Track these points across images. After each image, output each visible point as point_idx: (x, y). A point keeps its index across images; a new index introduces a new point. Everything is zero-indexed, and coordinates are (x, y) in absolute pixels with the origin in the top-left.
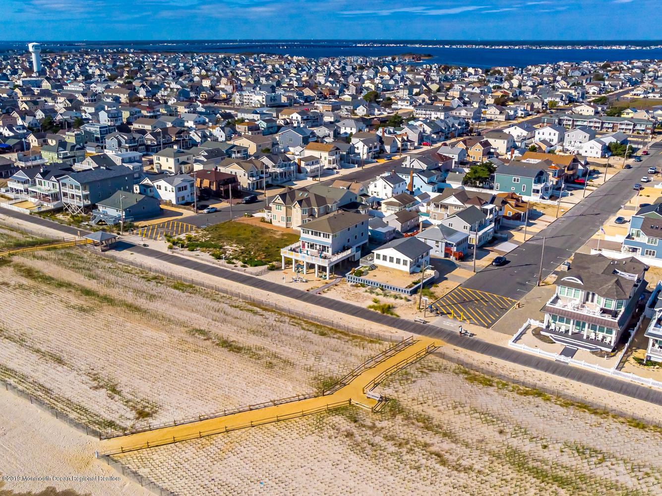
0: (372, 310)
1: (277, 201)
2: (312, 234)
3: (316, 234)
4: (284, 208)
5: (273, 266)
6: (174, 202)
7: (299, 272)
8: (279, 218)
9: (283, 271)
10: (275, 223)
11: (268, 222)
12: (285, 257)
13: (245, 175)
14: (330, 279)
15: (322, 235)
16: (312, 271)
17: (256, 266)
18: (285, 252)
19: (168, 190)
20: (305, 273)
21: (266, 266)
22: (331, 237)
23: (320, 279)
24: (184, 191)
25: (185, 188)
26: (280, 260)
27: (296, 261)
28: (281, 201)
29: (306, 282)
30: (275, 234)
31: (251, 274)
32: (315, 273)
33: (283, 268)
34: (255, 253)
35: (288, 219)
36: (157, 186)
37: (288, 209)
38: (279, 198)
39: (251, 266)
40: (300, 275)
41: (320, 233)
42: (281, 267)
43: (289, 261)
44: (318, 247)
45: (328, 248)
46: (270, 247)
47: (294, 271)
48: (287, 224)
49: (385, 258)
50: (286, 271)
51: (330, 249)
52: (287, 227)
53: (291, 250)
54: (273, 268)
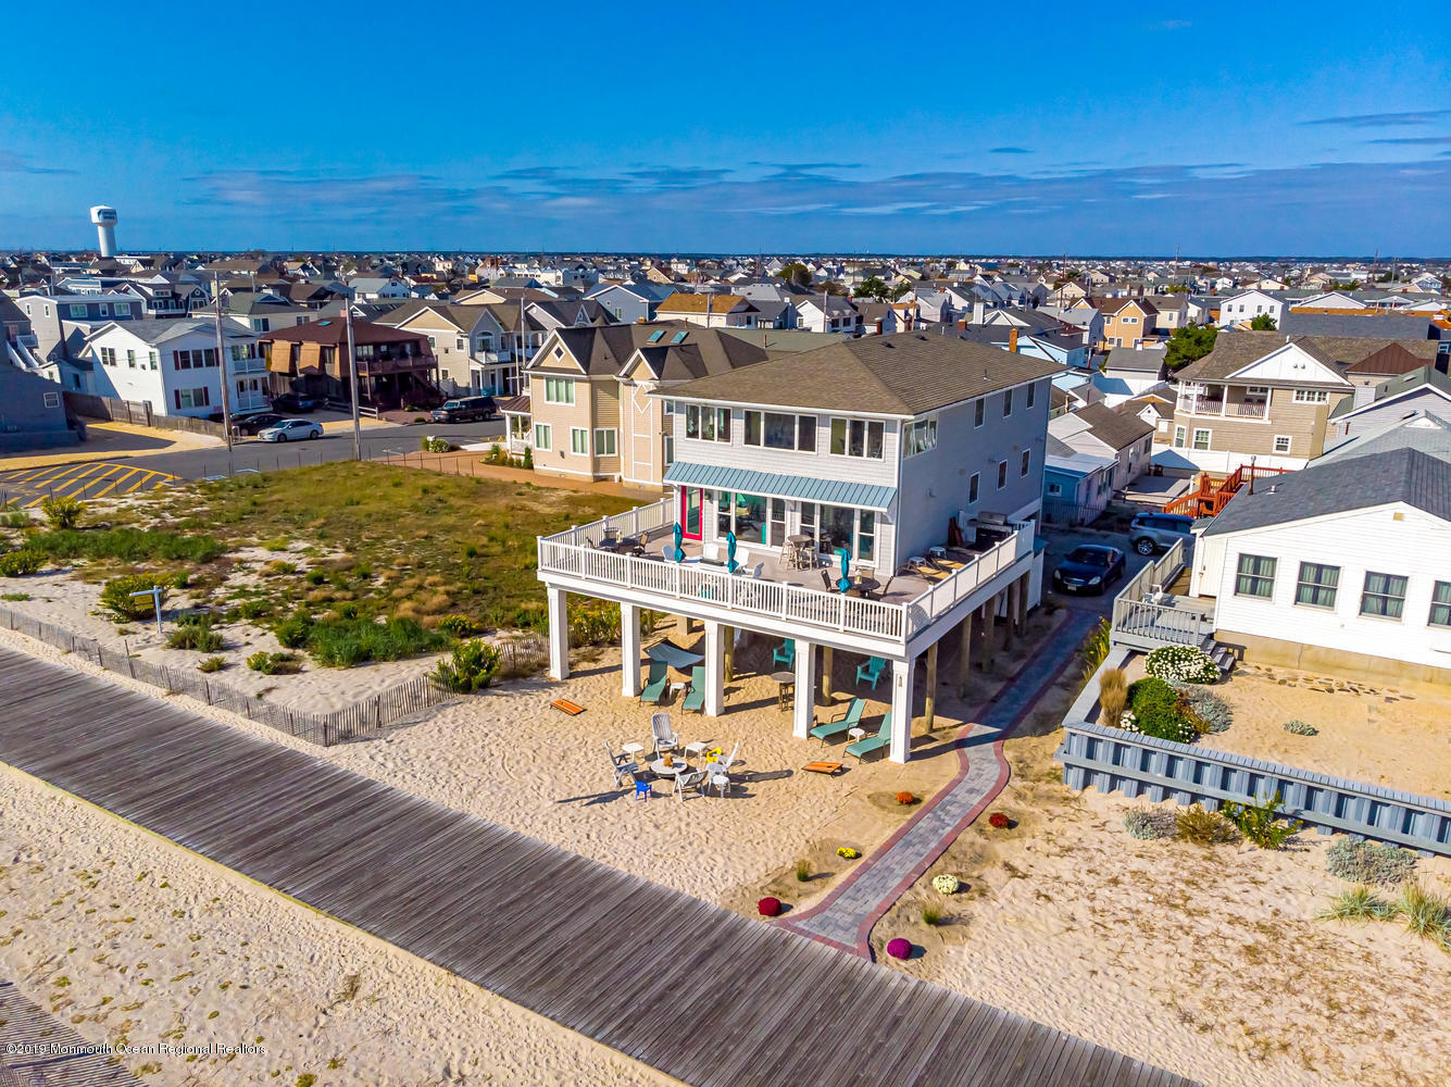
1: (552, 361)
2: (751, 439)
3: (779, 433)
4: (581, 391)
5: (479, 660)
6: (160, 409)
7: (666, 698)
8: (560, 439)
9: (556, 695)
10: (545, 464)
11: (519, 464)
12: (571, 598)
13: (460, 346)
14: (919, 750)
15: (823, 435)
16: (763, 686)
17: (361, 658)
18: (571, 563)
19: (138, 363)
20: (711, 709)
21: (428, 665)
22: (892, 442)
23: (835, 755)
24: (205, 370)
25: (211, 358)
26: (534, 621)
27: (648, 621)
28: (570, 360)
29: (737, 786)
30: (535, 498)
31: (292, 723)
32: (786, 699)
33: (555, 672)
34: (394, 582)
35: (603, 442)
36: (103, 349)
37: (604, 391)
38: (562, 344)
39: (329, 660)
40: (680, 728)
41: (808, 425)
42: (544, 665)
43: (600, 625)
44: (793, 523)
45: (868, 520)
46: (496, 549)
47: (628, 690)
48: (596, 464)
49: (1317, 585)
50: (576, 691)
51: (885, 537)
52: (598, 479)
53: (609, 543)
54: (477, 678)
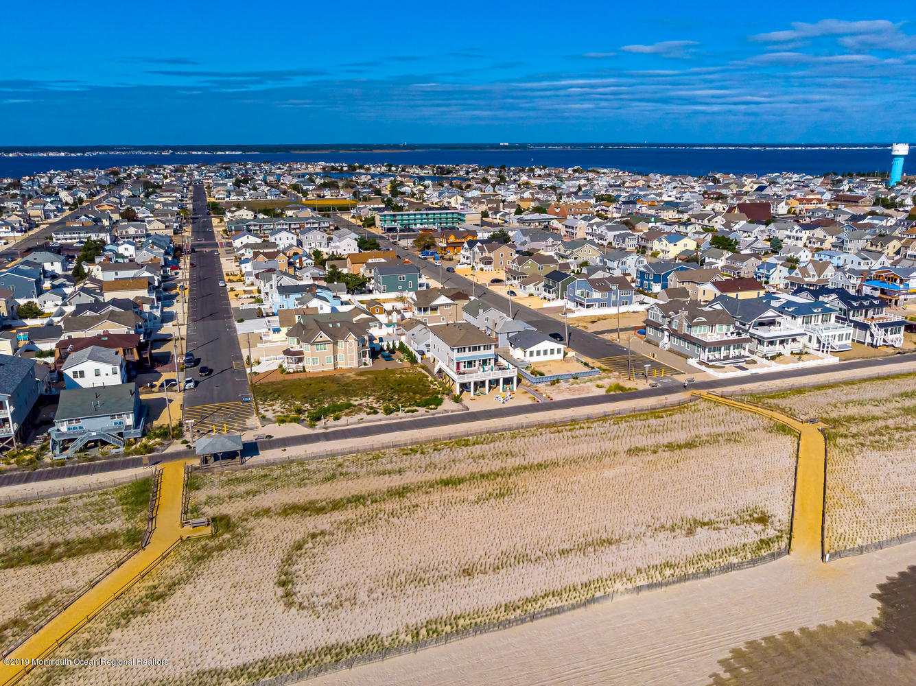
0: (612, 393)
1: (319, 339)
2: (470, 351)
3: (475, 349)
4: (330, 346)
11: (298, 371)
28: (325, 338)
35: (335, 358)
38: (322, 334)
41: (479, 347)
44: (477, 363)
